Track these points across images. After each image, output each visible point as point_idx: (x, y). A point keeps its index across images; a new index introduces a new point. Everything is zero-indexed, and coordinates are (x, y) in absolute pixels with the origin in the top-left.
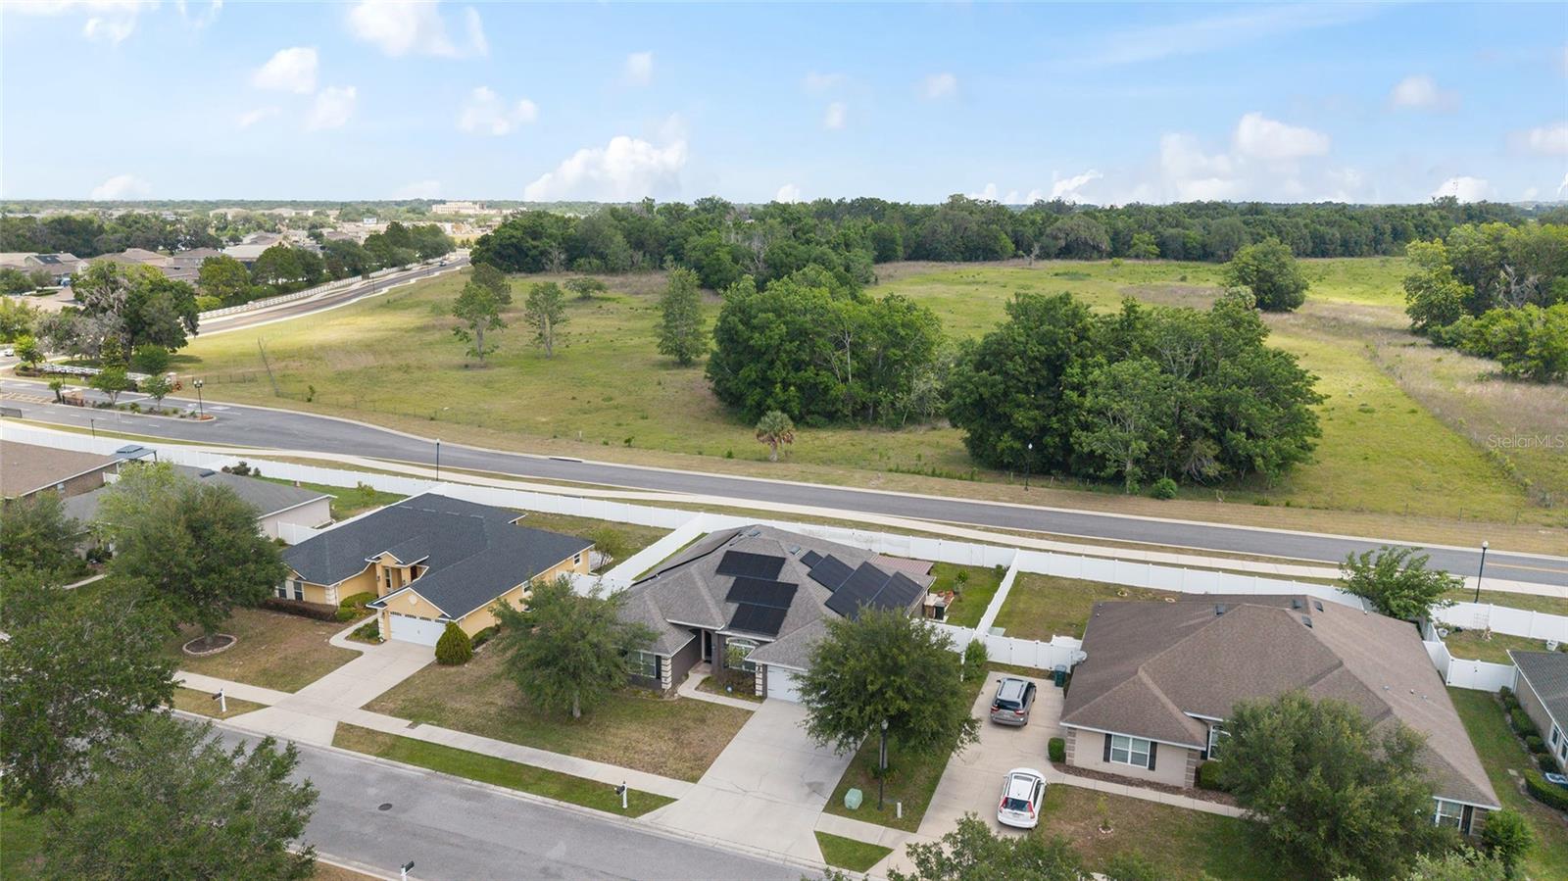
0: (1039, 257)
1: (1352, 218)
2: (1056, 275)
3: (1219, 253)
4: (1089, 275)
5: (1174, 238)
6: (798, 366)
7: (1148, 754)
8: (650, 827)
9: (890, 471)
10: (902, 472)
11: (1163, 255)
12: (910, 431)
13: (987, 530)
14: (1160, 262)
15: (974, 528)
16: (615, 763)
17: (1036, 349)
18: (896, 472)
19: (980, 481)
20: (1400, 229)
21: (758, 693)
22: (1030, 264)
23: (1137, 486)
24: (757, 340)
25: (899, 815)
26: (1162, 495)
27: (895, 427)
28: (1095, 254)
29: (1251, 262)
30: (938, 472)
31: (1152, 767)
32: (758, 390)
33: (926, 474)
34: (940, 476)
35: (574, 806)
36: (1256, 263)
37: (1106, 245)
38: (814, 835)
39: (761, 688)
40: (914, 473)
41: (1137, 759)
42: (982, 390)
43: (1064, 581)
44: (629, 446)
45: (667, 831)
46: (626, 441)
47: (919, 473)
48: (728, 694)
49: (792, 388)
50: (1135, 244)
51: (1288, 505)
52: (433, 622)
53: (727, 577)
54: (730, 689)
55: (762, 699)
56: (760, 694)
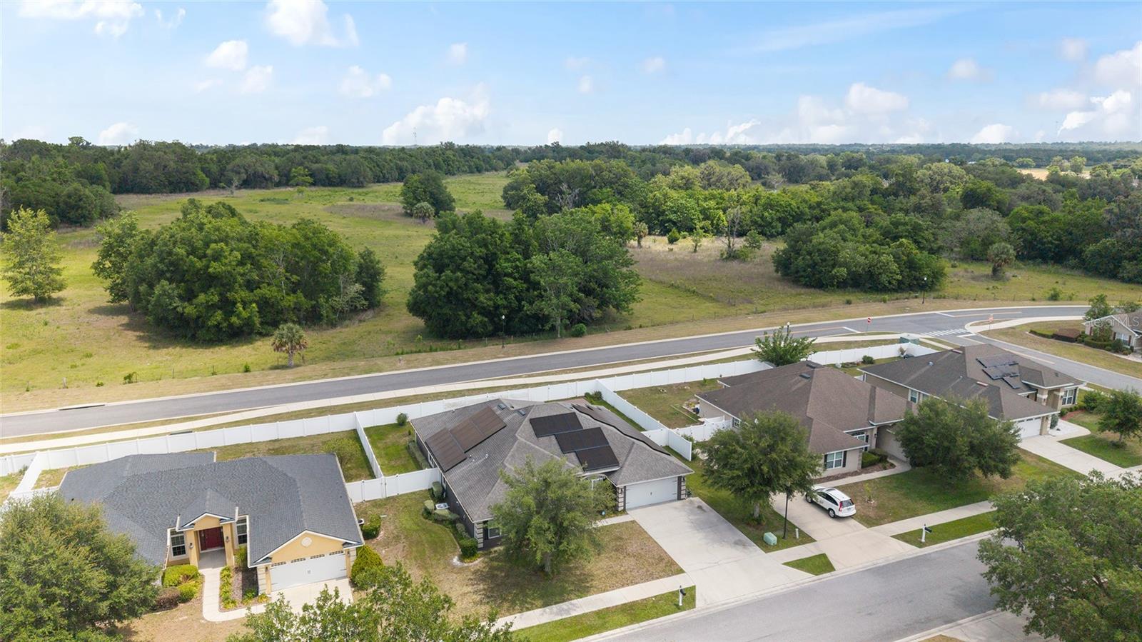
0: (239, 188)
2: (262, 201)
3: (353, 180)
4: (287, 200)
5: (321, 170)
6: (250, 285)
7: (842, 459)
8: (709, 608)
9: (397, 354)
10: (407, 353)
11: (314, 184)
12: (347, 326)
13: (529, 376)
15: (520, 377)
17: (478, 251)
18: (402, 354)
19: (465, 348)
22: (232, 193)
23: (564, 331)
25: (797, 536)
26: (579, 334)
27: (333, 325)
28: (270, 184)
30: (434, 348)
31: (844, 466)
32: (220, 312)
33: (425, 352)
34: (436, 351)
35: (651, 621)
36: (423, 186)
38: (785, 566)
39: (622, 504)
40: (416, 352)
41: (838, 463)
42: (451, 284)
43: (628, 393)
45: (723, 604)
46: (125, 378)
47: (420, 352)
49: (254, 305)
50: (295, 176)
51: (641, 327)
53: (548, 437)
54: (603, 513)
55: (624, 511)
56: (622, 508)
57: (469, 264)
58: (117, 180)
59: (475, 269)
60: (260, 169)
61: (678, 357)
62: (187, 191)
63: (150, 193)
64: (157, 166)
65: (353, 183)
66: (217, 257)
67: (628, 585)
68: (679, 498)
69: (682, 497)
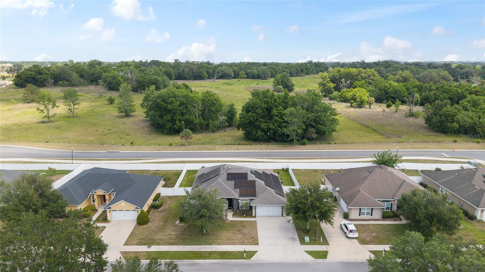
0: (217, 78)
1: (291, 66)
2: (224, 84)
3: (263, 77)
4: (233, 84)
5: (250, 72)
6: (183, 114)
7: (370, 212)
8: (256, 261)
9: (226, 144)
10: (230, 145)
11: (247, 78)
12: (219, 132)
13: (268, 159)
14: (247, 80)
15: (264, 158)
16: (229, 244)
17: (264, 105)
18: (228, 145)
19: (253, 145)
20: (302, 69)
21: (253, 215)
22: (214, 81)
23: (297, 142)
24: (169, 107)
25: (321, 241)
26: (304, 144)
27: (214, 131)
28: (230, 78)
29: (280, 79)
30: (240, 143)
31: (371, 215)
32: (170, 123)
33: (237, 145)
34: (241, 145)
35: (228, 260)
36: (281, 79)
37: (233, 75)
38: (305, 252)
39: (254, 213)
40: (233, 145)
41: (368, 214)
42: (251, 118)
43: (302, 170)
44: (132, 145)
45: (263, 261)
46: (131, 143)
47: (234, 144)
48: (244, 217)
49: (183, 122)
50: (240, 75)
51: (335, 143)
52: (131, 211)
53: (231, 181)
54: (245, 215)
55: (255, 217)
56: (254, 215)
57: (259, 111)
58: (177, 75)
59: (261, 113)
60: (227, 72)
61: (341, 158)
62: (200, 80)
63: (187, 80)
64: (190, 70)
65: (263, 78)
66: (171, 103)
67: (231, 245)
68: (282, 216)
69: (284, 215)
